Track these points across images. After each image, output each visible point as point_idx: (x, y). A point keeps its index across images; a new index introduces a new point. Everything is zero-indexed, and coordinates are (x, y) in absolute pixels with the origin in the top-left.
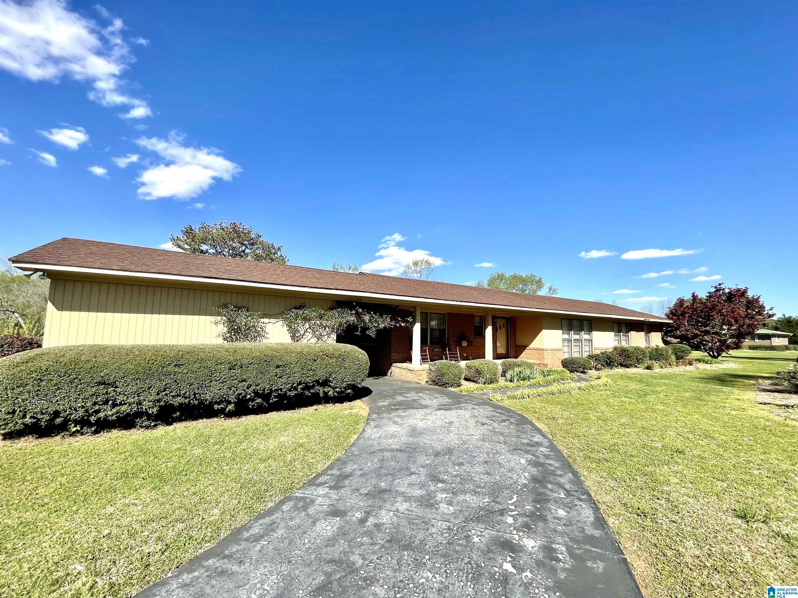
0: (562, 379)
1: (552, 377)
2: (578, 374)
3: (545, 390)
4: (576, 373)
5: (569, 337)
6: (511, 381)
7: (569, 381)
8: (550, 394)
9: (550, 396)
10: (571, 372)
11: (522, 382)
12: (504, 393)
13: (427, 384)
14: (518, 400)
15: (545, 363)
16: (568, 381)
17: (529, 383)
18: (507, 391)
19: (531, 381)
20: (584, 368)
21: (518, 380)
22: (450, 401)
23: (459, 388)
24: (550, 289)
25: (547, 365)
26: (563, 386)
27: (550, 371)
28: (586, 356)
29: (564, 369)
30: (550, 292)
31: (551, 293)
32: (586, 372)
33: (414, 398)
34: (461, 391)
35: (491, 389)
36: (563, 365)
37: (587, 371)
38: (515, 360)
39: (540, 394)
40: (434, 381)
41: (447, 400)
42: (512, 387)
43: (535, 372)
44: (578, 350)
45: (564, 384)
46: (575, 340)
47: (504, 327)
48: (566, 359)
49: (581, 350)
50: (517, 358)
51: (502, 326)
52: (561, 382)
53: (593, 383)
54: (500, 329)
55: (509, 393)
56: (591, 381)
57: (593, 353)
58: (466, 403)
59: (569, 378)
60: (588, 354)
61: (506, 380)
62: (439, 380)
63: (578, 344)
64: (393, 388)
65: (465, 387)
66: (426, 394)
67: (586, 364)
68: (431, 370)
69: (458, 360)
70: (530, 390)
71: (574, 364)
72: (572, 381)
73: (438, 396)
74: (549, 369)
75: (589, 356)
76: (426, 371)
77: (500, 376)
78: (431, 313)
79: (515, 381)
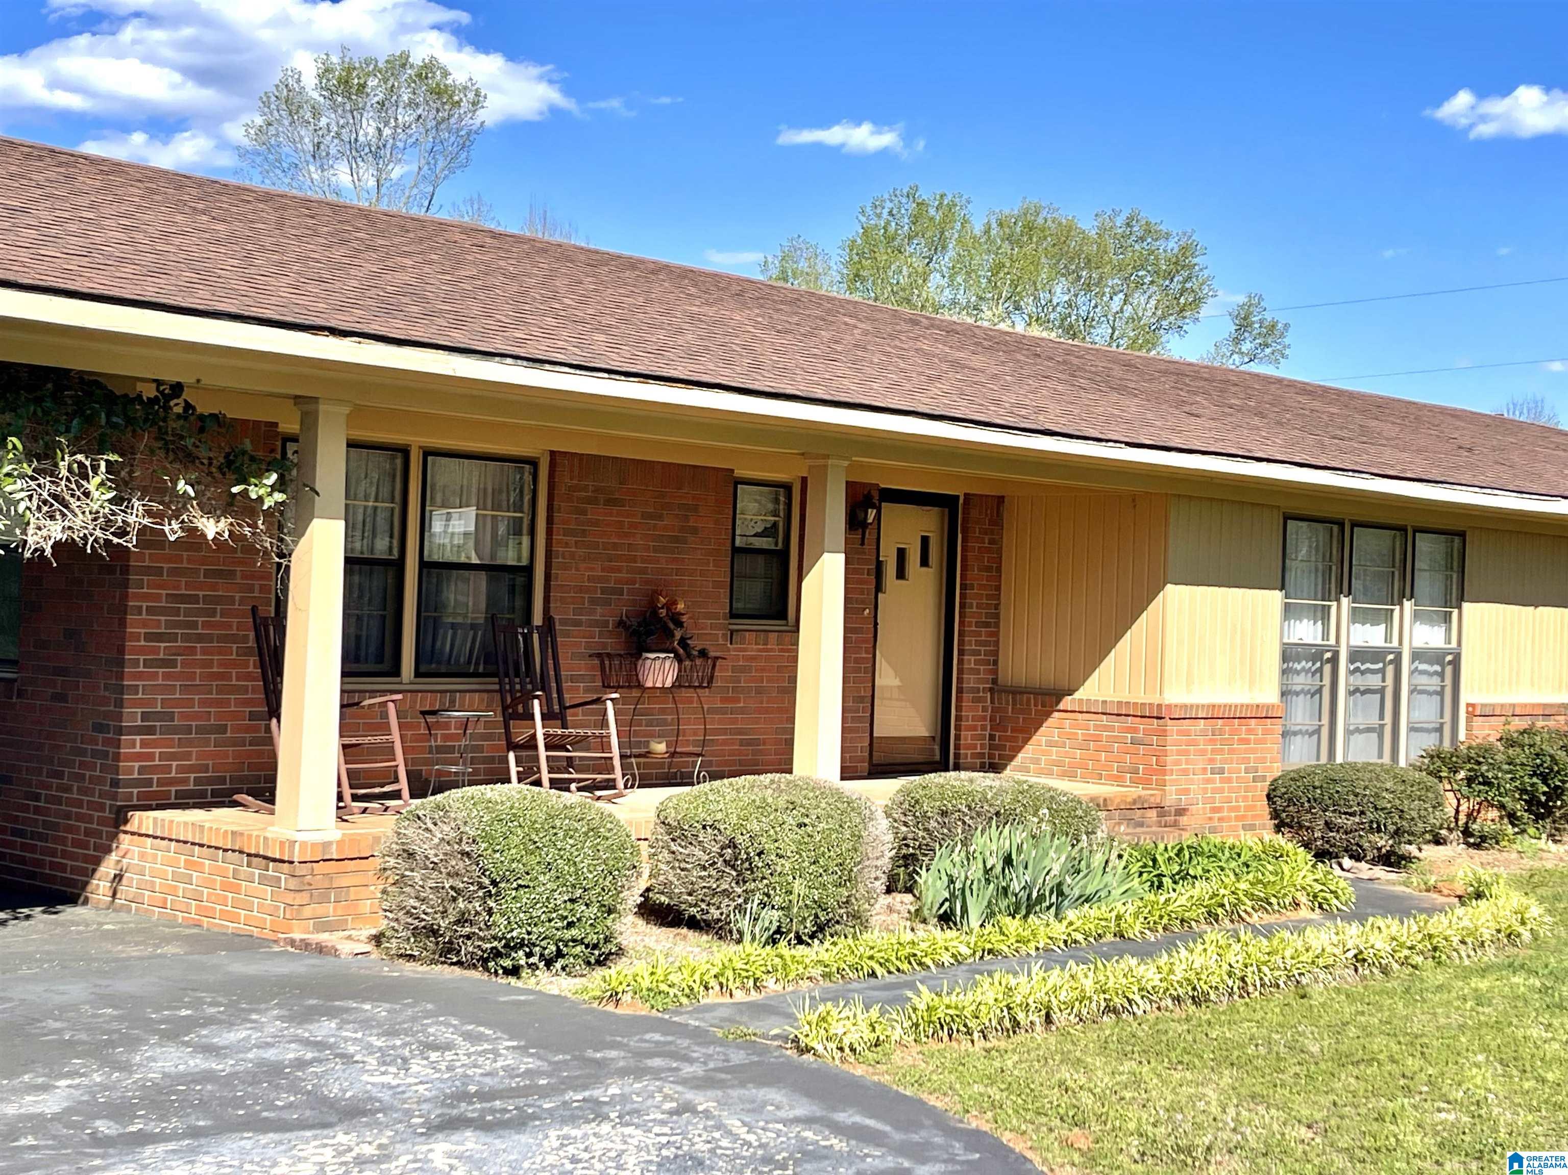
0: (1264, 904)
1: (1201, 889)
2: (1364, 869)
3: (1149, 973)
4: (1347, 862)
5: (1325, 635)
6: (946, 919)
7: (1304, 913)
8: (1177, 999)
9: (1178, 1013)
10: (1321, 855)
11: (1012, 925)
12: (891, 1002)
13: (375, 955)
14: (980, 1043)
15: (1171, 798)
16: (1292, 915)
17: (1059, 930)
18: (912, 986)
19: (1071, 914)
20: (1398, 833)
21: (990, 914)
22: (530, 1063)
23: (600, 972)
24: (1243, 324)
25: (1181, 812)
26: (1259, 947)
27: (1196, 852)
28: (1414, 757)
29: (1280, 840)
30: (1237, 341)
31: (1246, 346)
32: (1409, 859)
33: (271, 1054)
34: (614, 997)
35: (817, 972)
36: (1275, 815)
37: (1413, 849)
38: (983, 781)
39: (1118, 1001)
40: (433, 932)
41: (509, 1060)
42: (946, 958)
43: (1098, 859)
44: (1374, 721)
45: (1268, 932)
46: (1357, 655)
47: (924, 562)
48: (1297, 777)
49: (1388, 719)
50: (995, 767)
51: (914, 557)
52: (1255, 919)
53: (1438, 924)
54: (901, 574)
55: (924, 998)
56: (1430, 911)
57: (1462, 736)
58: (639, 1073)
59: (1303, 898)
60: (1429, 742)
61: (918, 916)
62: (462, 920)
63: (1374, 681)
64: (124, 986)
65: (641, 967)
66: (366, 1024)
67: (1412, 808)
68: (411, 855)
69: (610, 785)
70: (1055, 976)
71: (1338, 805)
72: (1317, 915)
73: (448, 1035)
74: (1188, 839)
75: (1435, 756)
76: (377, 863)
77: (880, 886)
78: (427, 453)
79: (974, 919)
